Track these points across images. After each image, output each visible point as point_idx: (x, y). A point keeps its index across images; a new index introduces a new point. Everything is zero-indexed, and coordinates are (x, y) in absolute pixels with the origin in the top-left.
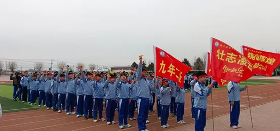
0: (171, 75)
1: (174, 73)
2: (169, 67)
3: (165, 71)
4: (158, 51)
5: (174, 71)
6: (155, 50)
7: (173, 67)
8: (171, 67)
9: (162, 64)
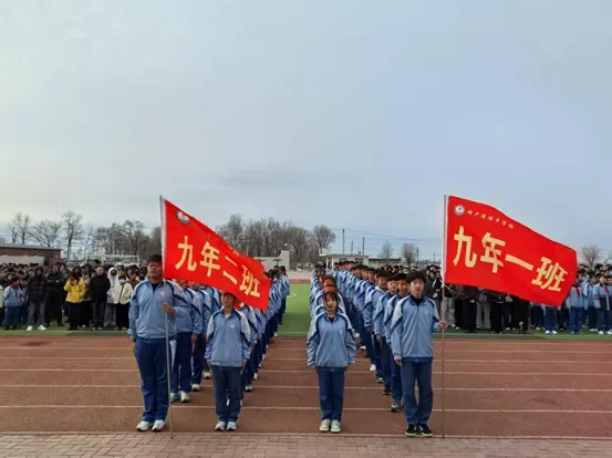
0: (209, 274)
1: (218, 267)
2: (203, 253)
3: (195, 264)
4: (171, 210)
5: (214, 262)
6: (164, 207)
7: (213, 249)
8: (208, 251)
9: (184, 246)
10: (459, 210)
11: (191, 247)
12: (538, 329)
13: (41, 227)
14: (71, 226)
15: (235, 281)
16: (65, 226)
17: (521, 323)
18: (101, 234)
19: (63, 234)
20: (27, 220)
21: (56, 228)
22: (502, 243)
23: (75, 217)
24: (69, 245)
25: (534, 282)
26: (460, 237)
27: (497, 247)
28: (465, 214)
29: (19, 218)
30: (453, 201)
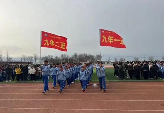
3: (49, 44)
8: (52, 41)
9: (46, 41)
10: (103, 32)
11: (47, 41)
12: (161, 78)
13: (28, 58)
14: (35, 57)
15: (59, 47)
16: (34, 57)
17: (155, 77)
18: (43, 59)
19: (34, 59)
20: (25, 56)
21: (32, 58)
22: (113, 37)
23: (36, 55)
24: (35, 61)
25: (121, 43)
26: (104, 37)
27: (112, 38)
28: (104, 32)
29: (23, 56)
30: (101, 30)
